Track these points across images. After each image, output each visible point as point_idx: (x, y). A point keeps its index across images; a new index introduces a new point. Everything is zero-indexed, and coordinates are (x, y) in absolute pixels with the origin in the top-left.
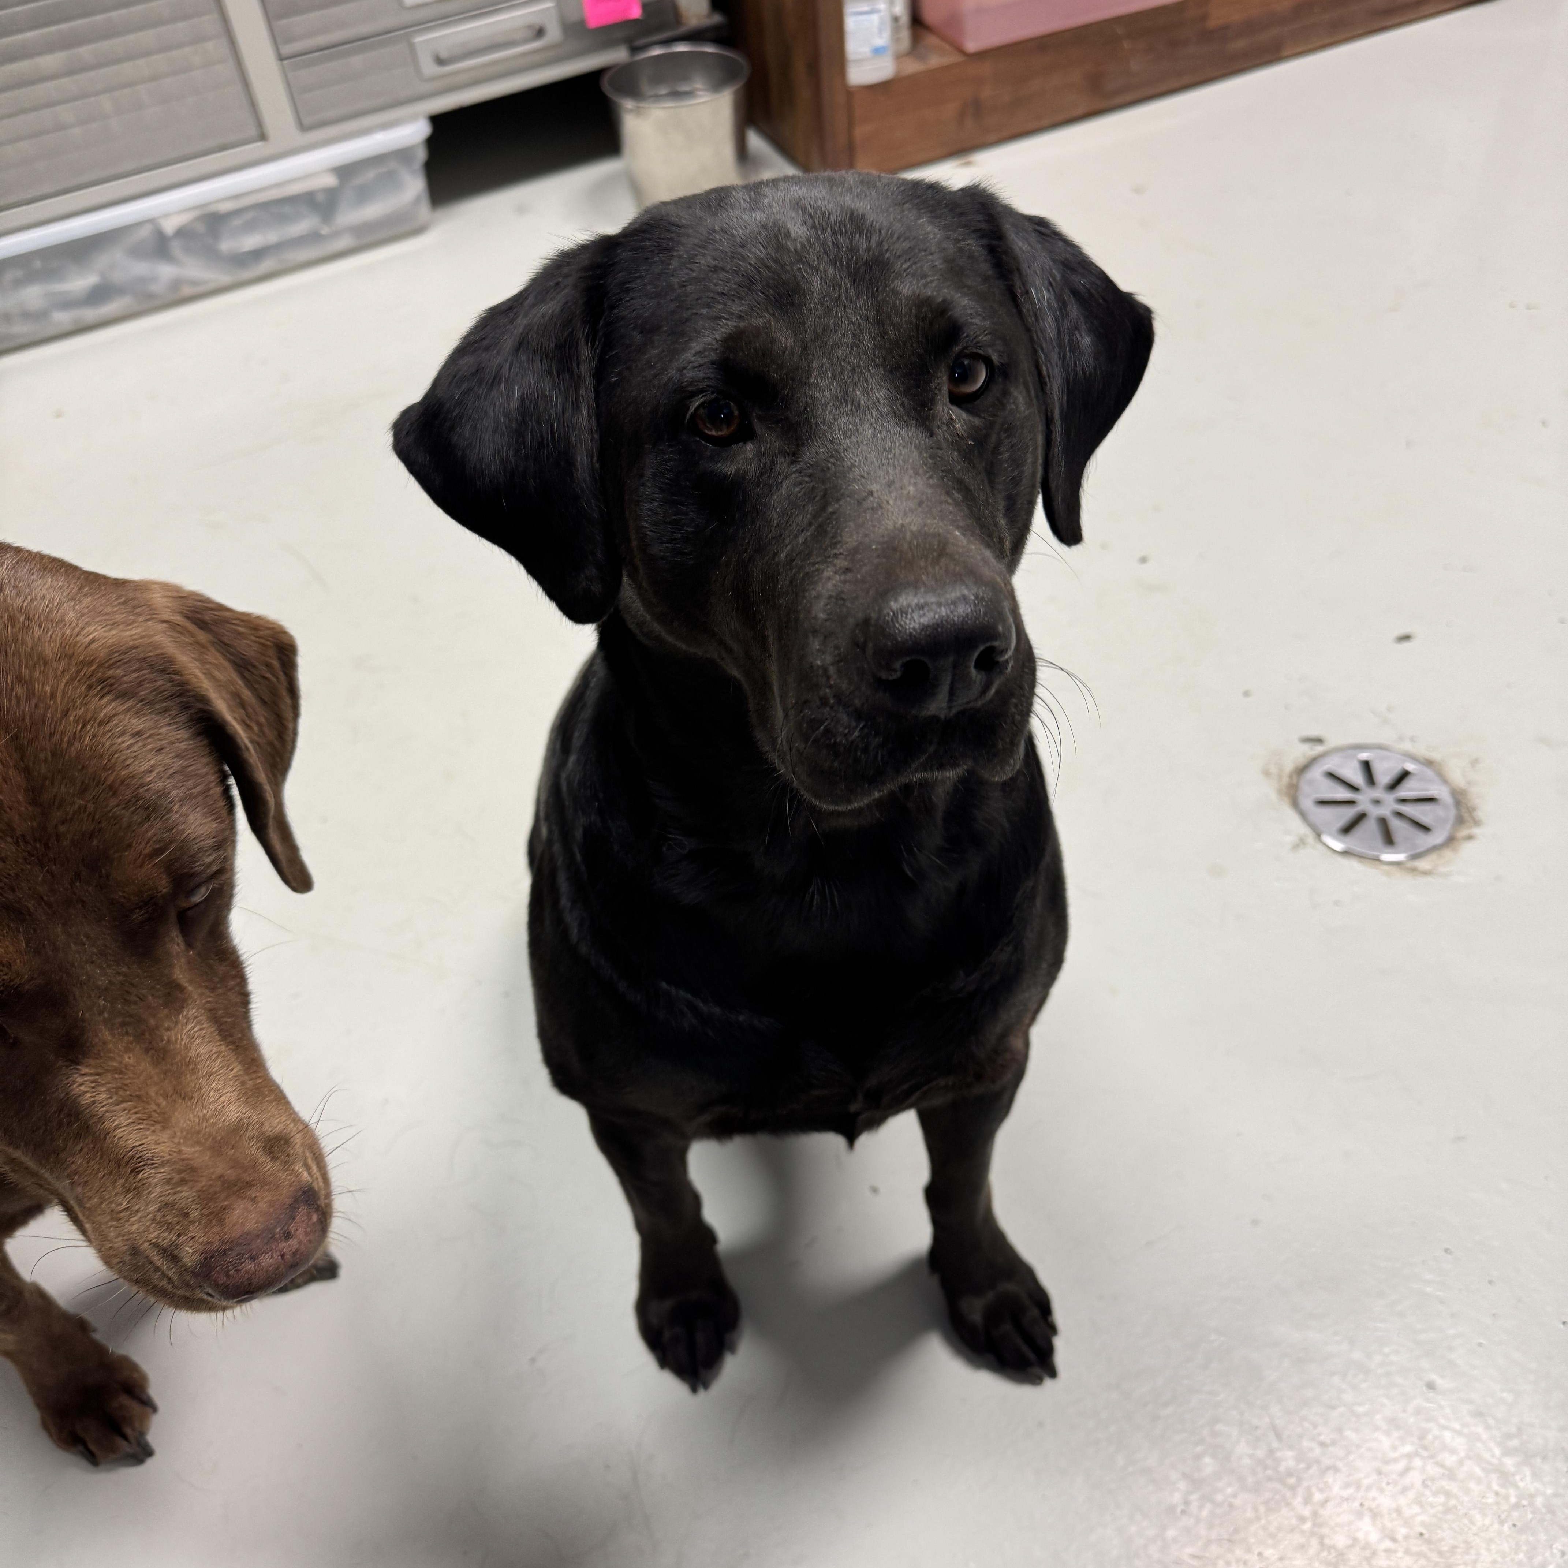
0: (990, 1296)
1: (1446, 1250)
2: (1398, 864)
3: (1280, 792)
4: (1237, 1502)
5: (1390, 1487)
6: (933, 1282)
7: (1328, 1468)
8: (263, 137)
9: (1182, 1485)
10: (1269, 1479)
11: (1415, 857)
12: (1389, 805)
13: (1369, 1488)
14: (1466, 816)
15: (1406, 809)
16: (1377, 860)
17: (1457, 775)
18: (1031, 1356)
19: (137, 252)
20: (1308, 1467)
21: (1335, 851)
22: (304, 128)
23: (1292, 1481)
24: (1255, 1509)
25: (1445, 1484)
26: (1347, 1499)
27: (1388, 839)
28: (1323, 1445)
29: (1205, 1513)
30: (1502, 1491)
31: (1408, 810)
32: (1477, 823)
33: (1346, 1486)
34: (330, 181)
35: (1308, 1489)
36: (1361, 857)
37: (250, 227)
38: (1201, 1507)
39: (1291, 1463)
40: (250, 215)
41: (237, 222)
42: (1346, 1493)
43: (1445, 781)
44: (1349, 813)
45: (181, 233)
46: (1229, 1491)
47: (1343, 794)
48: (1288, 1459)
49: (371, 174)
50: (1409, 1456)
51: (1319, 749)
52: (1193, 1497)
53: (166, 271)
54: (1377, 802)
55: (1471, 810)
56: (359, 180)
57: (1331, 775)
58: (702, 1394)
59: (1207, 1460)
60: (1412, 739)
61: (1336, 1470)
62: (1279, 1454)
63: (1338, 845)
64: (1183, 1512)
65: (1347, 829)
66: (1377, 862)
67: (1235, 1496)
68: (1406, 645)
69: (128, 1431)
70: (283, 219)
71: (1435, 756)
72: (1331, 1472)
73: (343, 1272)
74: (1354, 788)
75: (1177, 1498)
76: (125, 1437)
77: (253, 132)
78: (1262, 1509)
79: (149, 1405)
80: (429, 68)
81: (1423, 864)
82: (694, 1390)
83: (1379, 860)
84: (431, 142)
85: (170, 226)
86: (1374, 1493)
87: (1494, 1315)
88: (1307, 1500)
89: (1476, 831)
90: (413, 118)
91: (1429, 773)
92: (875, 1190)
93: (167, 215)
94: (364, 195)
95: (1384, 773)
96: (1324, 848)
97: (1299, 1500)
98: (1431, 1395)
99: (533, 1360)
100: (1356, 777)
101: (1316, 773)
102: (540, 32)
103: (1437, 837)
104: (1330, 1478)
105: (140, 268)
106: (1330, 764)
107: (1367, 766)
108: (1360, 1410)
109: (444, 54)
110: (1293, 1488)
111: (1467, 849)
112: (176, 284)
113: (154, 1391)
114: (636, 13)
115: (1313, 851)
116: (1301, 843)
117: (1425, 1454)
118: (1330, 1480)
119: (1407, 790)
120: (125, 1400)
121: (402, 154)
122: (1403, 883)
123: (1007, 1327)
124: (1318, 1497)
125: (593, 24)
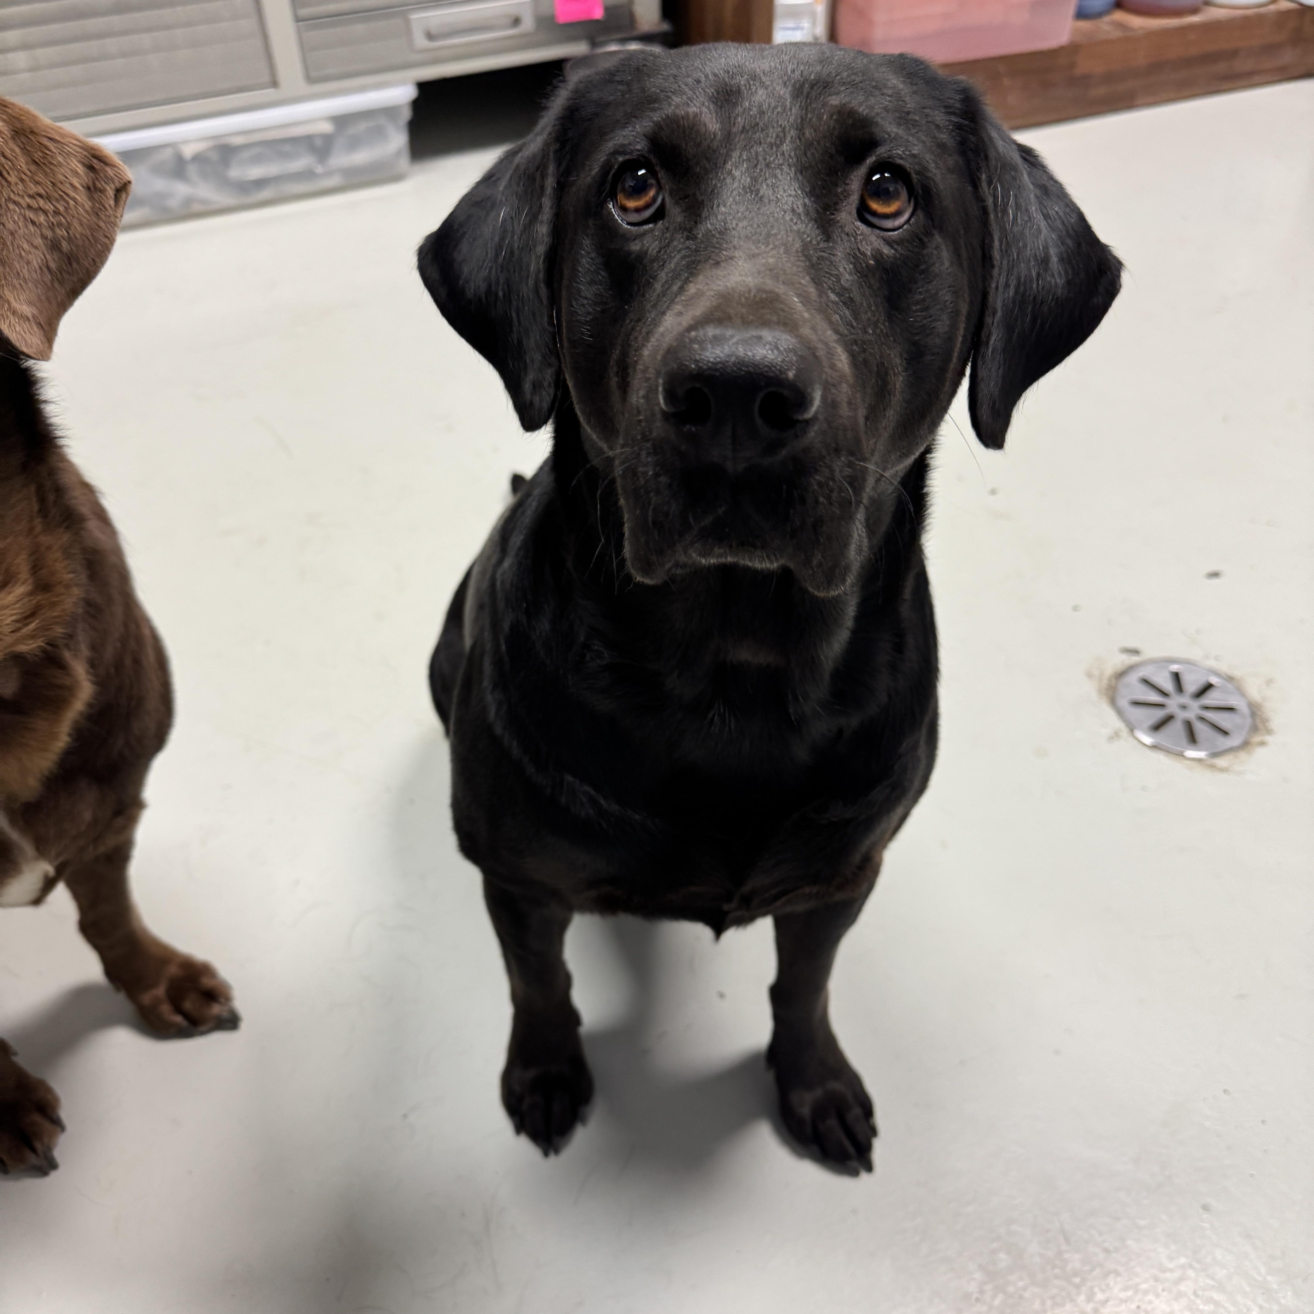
0: (818, 1093)
1: (1225, 1091)
2: (1199, 760)
3: (1100, 691)
4: (1027, 1295)
5: (1165, 1294)
6: (769, 1077)
7: (1110, 1272)
8: (274, 84)
9: (978, 1276)
10: (1057, 1277)
11: (1215, 755)
12: (1194, 710)
13: (1146, 1292)
14: (1260, 725)
15: (1209, 715)
16: (1181, 755)
17: (1254, 691)
18: (851, 1150)
19: (159, 170)
20: (1092, 1270)
21: (1145, 745)
22: (310, 79)
23: (1077, 1280)
24: (1043, 1303)
25: (1215, 1296)
26: (1126, 1301)
27: (1192, 738)
28: (1107, 1251)
29: (997, 1302)
30: (1266, 1305)
31: (1210, 715)
32: (1269, 732)
33: (1126, 1289)
34: (327, 128)
35: (1092, 1288)
36: (1168, 751)
37: (257, 160)
38: (994, 1297)
39: (1077, 1265)
40: (257, 150)
41: (246, 154)
42: (1123, 1295)
43: (1243, 694)
44: (1159, 714)
45: (198, 158)
46: (1021, 1284)
47: (1155, 698)
48: (1075, 1260)
49: (362, 126)
50: (1183, 1267)
51: (1135, 659)
52: (988, 1287)
53: (181, 189)
54: (1184, 707)
55: (1265, 721)
56: (352, 130)
57: (1146, 682)
58: (552, 1158)
59: (1002, 1255)
60: (1217, 658)
61: (1118, 1274)
62: (1066, 1256)
63: (1148, 739)
64: (977, 1300)
65: (1157, 727)
66: (1181, 757)
67: (1025, 1289)
68: (1215, 581)
69: (38, 1146)
70: (286, 156)
71: (1236, 673)
72: (1112, 1275)
73: (243, 1025)
74: (1165, 694)
75: (972, 1288)
76: (34, 1150)
77: (266, 78)
78: (1049, 1303)
79: (58, 1124)
80: (421, 41)
81: (1221, 762)
82: (546, 1154)
83: (1183, 756)
84: (416, 104)
85: (188, 151)
86: (1151, 1297)
87: (1265, 1151)
88: (1090, 1298)
89: (1268, 738)
90: (402, 83)
91: (1230, 686)
92: (722, 996)
93: (186, 142)
94: (354, 144)
95: (1191, 684)
96: (1136, 742)
97: (1082, 1298)
98: (1205, 1216)
99: (405, 1116)
100: (1168, 685)
101: (1133, 678)
102: (516, 21)
103: (1234, 741)
104: (1111, 1280)
105: (160, 184)
106: (1145, 672)
107: (1176, 677)
108: (1142, 1223)
109: (434, 31)
110: (1078, 1287)
111: (1260, 753)
112: (188, 201)
113: (64, 1113)
114: (598, 14)
115: (1126, 742)
116: (1116, 735)
117: (1197, 1266)
118: (1112, 1284)
119: (1211, 699)
120: (37, 1118)
121: (389, 112)
122: (1203, 776)
123: (832, 1122)
124: (1100, 1296)
125: (561, 20)
